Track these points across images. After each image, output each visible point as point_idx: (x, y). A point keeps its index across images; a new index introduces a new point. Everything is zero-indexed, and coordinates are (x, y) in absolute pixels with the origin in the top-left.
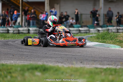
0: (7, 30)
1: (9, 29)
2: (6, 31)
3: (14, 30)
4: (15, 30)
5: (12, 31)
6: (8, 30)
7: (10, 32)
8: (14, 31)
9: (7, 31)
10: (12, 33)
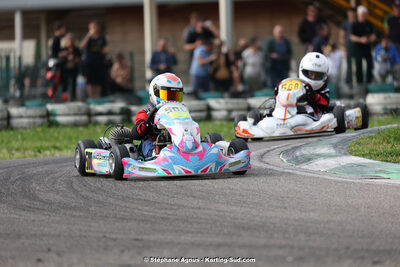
0: (204, 107)
1: (213, 103)
2: (201, 111)
3: (230, 106)
4: (235, 106)
5: (223, 114)
6: (209, 109)
7: (216, 114)
8: (230, 111)
9: (203, 114)
10: (221, 120)
